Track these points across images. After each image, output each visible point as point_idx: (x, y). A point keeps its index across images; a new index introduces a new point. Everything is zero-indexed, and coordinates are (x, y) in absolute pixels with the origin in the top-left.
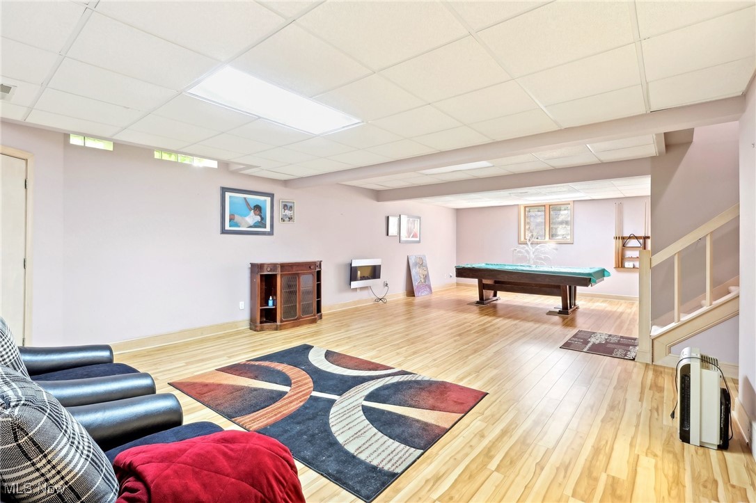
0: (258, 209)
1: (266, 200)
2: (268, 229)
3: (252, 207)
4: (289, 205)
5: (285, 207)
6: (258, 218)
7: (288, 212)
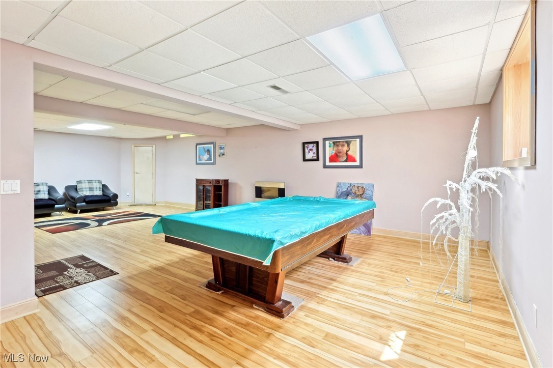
0: (208, 151)
1: (211, 147)
2: (212, 161)
3: (206, 150)
4: (222, 147)
5: (221, 148)
6: (208, 156)
7: (222, 151)
